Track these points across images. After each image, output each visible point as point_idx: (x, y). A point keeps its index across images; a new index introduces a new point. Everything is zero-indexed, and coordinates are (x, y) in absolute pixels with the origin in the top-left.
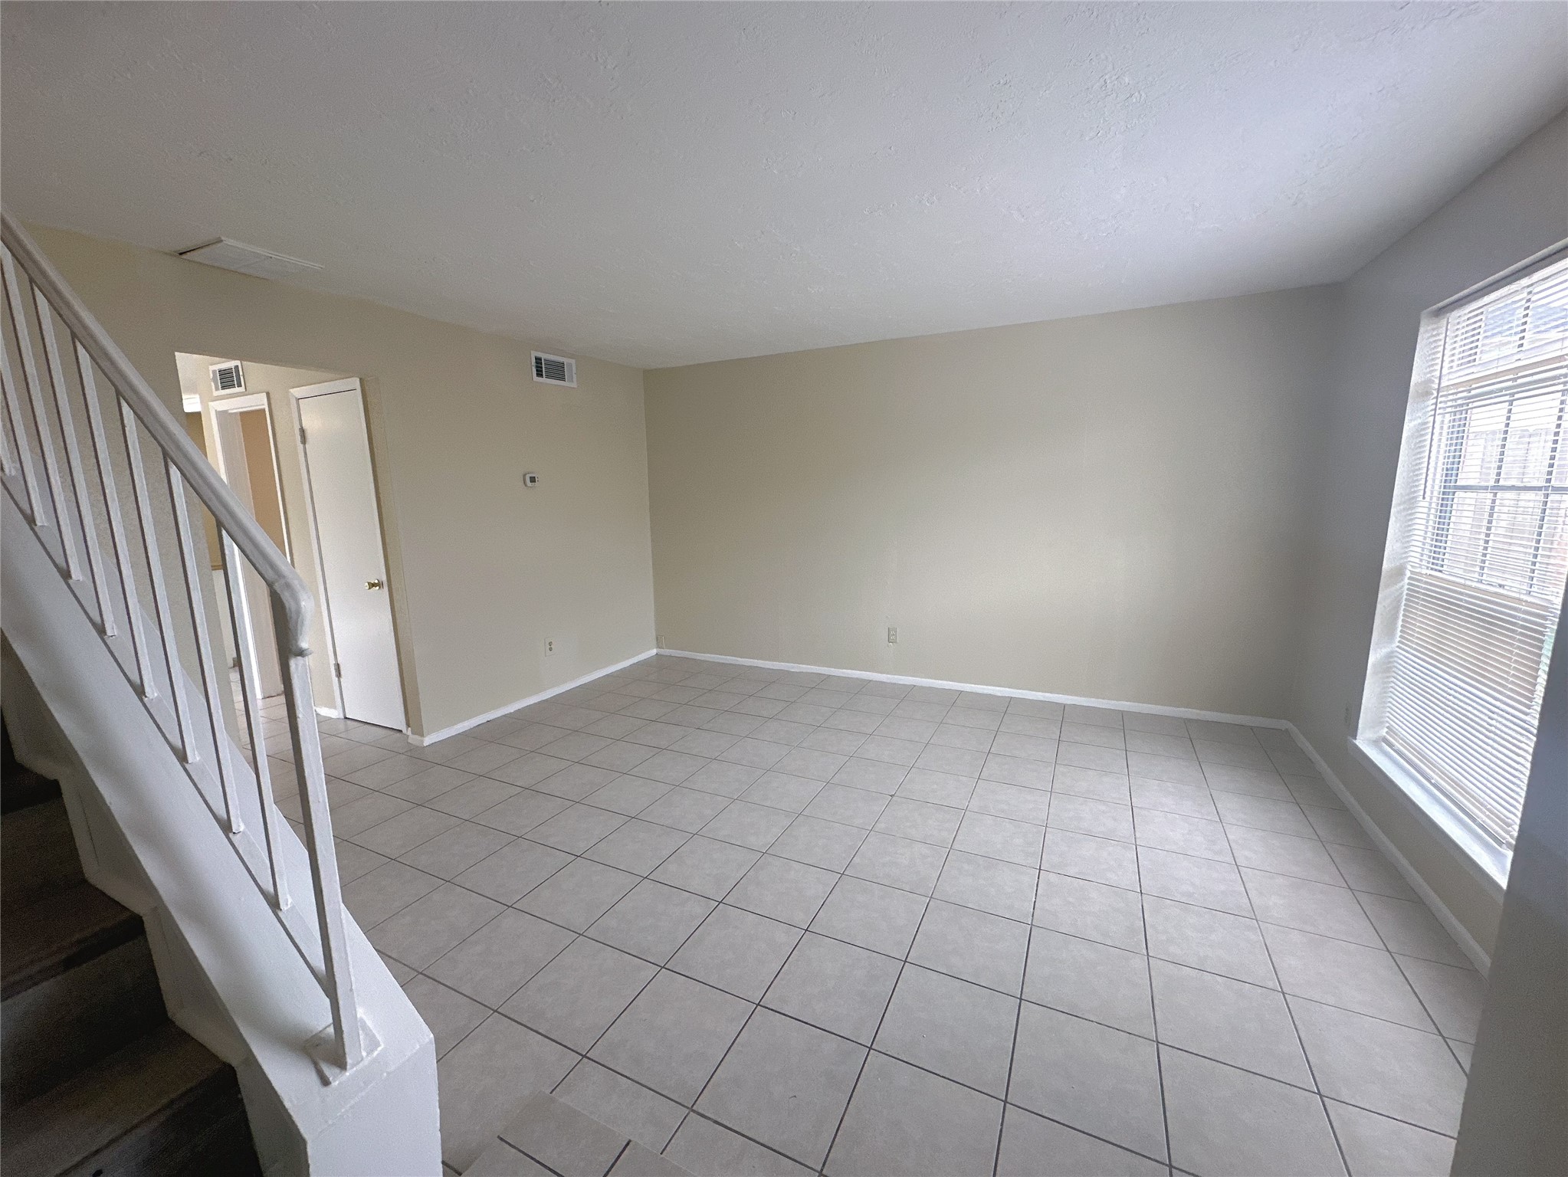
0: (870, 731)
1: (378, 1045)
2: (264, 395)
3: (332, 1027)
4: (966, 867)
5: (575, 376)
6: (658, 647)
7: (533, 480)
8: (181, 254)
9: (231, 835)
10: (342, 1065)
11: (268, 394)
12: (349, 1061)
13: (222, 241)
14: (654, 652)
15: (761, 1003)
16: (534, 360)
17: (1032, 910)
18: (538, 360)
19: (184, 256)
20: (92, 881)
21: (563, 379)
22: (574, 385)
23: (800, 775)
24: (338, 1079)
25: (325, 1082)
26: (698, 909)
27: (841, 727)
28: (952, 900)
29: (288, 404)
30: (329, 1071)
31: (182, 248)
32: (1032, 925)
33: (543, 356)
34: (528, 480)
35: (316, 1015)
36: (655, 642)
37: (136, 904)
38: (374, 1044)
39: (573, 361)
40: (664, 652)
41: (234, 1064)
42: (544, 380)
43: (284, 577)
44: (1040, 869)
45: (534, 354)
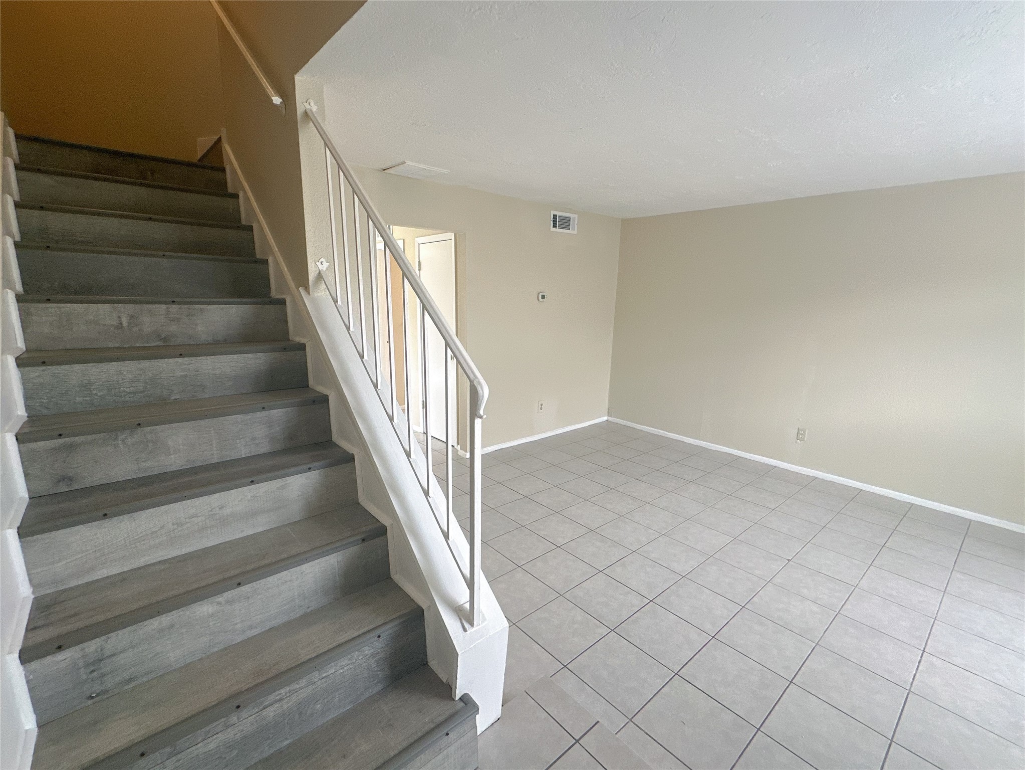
0: (773, 507)
1: (485, 620)
2: (402, 240)
3: (469, 603)
4: (851, 630)
5: (576, 226)
6: (609, 415)
7: (543, 297)
8: (384, 170)
9: (428, 497)
10: (472, 625)
11: (404, 240)
12: (475, 623)
13: (405, 163)
14: (605, 418)
15: (678, 674)
16: (552, 217)
17: (911, 680)
18: (555, 216)
19: (385, 171)
20: (361, 503)
21: (569, 229)
22: (575, 232)
23: (713, 528)
24: (471, 630)
25: (465, 630)
26: (637, 602)
27: (748, 499)
28: (836, 650)
29: (414, 246)
30: (467, 625)
31: (384, 167)
32: (910, 690)
33: (558, 214)
34: (540, 297)
35: (462, 596)
36: (607, 412)
37: (385, 520)
38: (484, 620)
39: (576, 216)
40: (611, 419)
41: (424, 608)
42: (557, 230)
43: (477, 378)
44: (924, 651)
45: (553, 213)
